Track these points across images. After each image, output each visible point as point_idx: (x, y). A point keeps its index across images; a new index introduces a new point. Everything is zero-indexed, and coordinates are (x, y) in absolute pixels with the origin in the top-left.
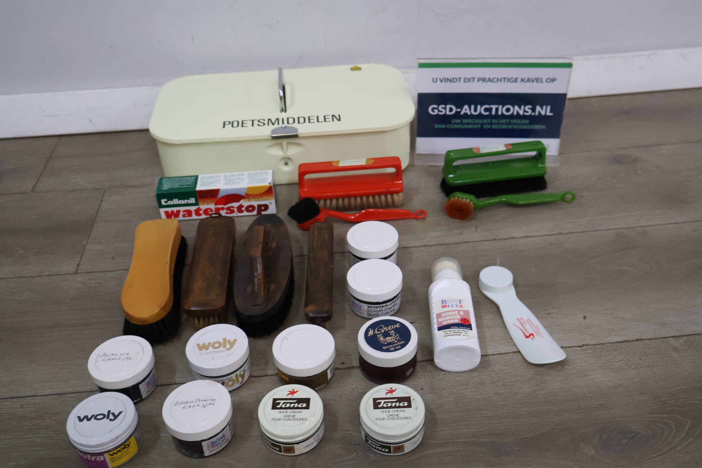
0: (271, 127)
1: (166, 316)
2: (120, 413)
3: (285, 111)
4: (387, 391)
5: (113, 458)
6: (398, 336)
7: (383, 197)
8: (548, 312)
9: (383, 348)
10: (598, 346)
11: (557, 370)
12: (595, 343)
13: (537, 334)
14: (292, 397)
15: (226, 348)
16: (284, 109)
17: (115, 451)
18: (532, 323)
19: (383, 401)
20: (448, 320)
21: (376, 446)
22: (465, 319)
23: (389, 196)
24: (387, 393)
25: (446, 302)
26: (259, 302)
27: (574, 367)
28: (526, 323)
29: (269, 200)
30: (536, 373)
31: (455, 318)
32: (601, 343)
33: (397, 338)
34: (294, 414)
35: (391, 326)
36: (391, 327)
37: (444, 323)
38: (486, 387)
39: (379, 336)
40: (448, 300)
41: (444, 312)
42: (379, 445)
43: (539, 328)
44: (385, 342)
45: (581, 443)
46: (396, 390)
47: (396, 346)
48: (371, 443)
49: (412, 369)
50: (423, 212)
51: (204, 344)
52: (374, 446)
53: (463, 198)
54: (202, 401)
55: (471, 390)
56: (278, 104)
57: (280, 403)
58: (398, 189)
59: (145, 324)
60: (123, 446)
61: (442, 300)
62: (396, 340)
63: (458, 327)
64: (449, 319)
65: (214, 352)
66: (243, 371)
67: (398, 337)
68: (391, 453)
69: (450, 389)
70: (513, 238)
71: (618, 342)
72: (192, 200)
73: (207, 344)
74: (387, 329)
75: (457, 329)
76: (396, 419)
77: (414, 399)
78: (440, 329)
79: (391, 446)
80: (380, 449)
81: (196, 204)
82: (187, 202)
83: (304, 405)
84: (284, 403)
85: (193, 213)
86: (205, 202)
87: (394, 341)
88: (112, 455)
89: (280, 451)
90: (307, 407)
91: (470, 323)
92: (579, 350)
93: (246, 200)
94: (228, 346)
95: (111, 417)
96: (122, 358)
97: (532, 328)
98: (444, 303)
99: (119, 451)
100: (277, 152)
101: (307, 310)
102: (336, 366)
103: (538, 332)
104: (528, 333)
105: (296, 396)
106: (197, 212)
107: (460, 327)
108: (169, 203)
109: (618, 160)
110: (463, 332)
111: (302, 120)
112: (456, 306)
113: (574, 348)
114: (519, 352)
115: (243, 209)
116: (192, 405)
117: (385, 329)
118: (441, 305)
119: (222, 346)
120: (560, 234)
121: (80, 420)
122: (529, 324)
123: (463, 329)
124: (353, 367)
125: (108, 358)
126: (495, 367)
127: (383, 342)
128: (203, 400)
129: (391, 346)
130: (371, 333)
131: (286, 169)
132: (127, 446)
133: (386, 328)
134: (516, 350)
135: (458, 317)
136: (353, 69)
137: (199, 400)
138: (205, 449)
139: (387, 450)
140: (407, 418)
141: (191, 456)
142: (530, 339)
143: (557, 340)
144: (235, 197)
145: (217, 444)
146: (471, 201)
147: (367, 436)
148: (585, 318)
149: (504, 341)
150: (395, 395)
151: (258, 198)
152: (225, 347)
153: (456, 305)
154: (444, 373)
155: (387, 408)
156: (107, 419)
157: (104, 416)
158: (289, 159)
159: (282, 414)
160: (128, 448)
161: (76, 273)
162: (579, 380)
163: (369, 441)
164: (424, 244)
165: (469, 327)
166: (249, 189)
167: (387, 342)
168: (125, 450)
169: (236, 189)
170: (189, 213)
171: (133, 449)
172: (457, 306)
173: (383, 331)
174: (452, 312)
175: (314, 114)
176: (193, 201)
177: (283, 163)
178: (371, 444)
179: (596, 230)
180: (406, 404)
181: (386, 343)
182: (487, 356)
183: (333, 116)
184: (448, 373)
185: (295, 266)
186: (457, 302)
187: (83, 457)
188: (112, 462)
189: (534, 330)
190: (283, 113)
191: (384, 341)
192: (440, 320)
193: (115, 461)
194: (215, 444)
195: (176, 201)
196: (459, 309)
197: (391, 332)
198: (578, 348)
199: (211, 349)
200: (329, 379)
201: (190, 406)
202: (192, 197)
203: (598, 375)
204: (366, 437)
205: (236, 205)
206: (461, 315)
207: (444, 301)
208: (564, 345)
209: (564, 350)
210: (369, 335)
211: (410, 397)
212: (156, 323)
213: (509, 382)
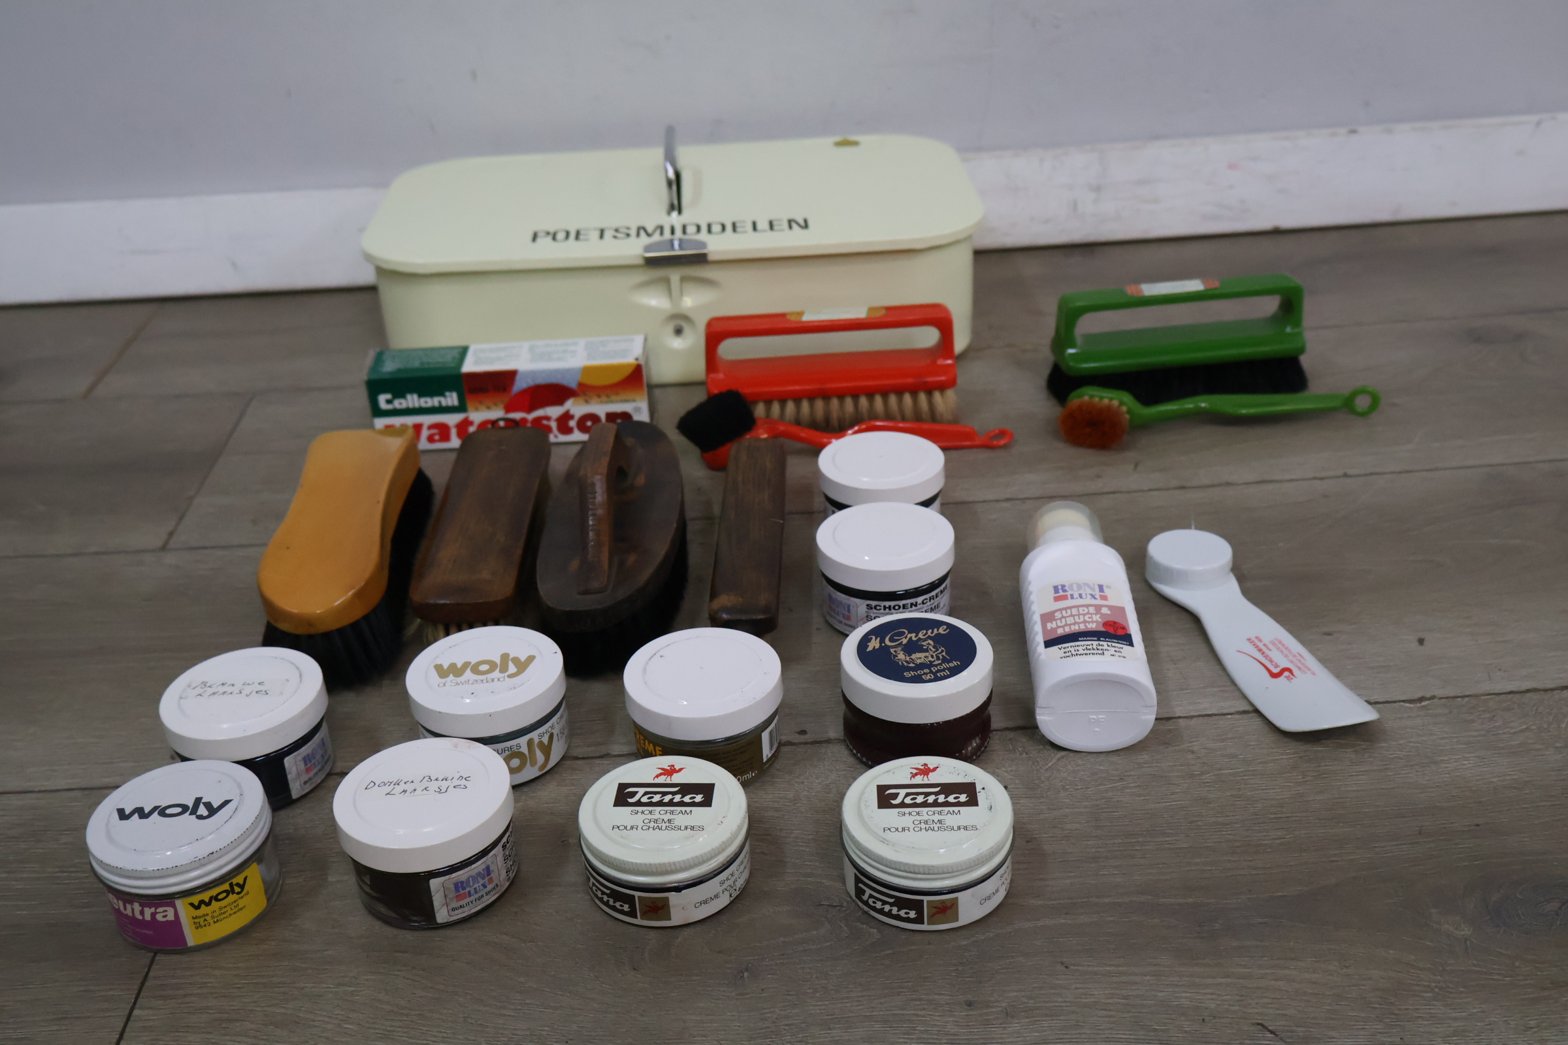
0: (644, 240)
1: (366, 618)
2: (226, 802)
3: (680, 212)
4: (915, 771)
5: (200, 917)
6: (942, 651)
7: (907, 398)
8: (1326, 630)
9: (905, 674)
10: (1459, 699)
11: (1354, 751)
12: (1452, 695)
13: (1300, 669)
14: (668, 781)
15: (507, 674)
16: (676, 202)
17: (205, 896)
18: (1287, 648)
19: (903, 792)
20: (1070, 625)
21: (884, 903)
22: (1115, 623)
23: (922, 397)
24: (914, 776)
25: (1066, 588)
26: (595, 584)
27: (1400, 744)
28: (1271, 646)
29: (634, 401)
30: (1301, 757)
31: (1090, 620)
32: (1467, 693)
33: (940, 655)
34: (671, 817)
35: (925, 632)
36: (927, 633)
37: (1060, 632)
38: (1172, 784)
39: (895, 652)
40: (1071, 586)
41: (1061, 610)
42: (892, 900)
43: (1303, 658)
44: (909, 663)
45: (1433, 910)
46: (938, 769)
47: (939, 671)
48: (871, 896)
49: (978, 740)
50: (1002, 433)
51: (453, 666)
52: (879, 905)
53: (1101, 398)
54: (437, 780)
55: (1134, 790)
56: (663, 194)
57: (637, 792)
58: (943, 378)
59: (312, 631)
60: (226, 886)
61: (1056, 585)
62: (938, 658)
63: (1096, 639)
64: (1073, 621)
65: (476, 681)
66: (549, 734)
67: (944, 654)
68: (923, 923)
69: (1077, 789)
70: (1228, 484)
71: (1511, 693)
72: (452, 399)
73: (459, 666)
74: (915, 637)
75: (1095, 643)
76: (936, 829)
77: (983, 789)
78: (1049, 644)
79: (922, 901)
80: (895, 910)
81: (461, 408)
82: (440, 402)
83: (699, 798)
84: (646, 793)
85: (454, 432)
86: (481, 403)
87: (934, 661)
88: (197, 907)
89: (632, 914)
90: (707, 802)
91: (1128, 632)
92: (1410, 708)
93: (580, 400)
94: (512, 669)
95: (202, 811)
96: (244, 693)
97: (1286, 656)
98: (1060, 591)
99: (216, 898)
100: (656, 301)
101: (716, 604)
102: (784, 738)
103: (1303, 664)
104: (1277, 666)
105: (677, 779)
106: (463, 426)
107: (1101, 639)
108: (399, 404)
109: (1477, 337)
110: (1109, 648)
111: (716, 228)
112: (1089, 597)
113: (1398, 704)
114: (1257, 711)
115: (572, 423)
116: (409, 787)
117: (911, 638)
118: (1052, 594)
119: (498, 670)
120: (1346, 475)
121: (123, 815)
122: (1278, 649)
123: (1109, 644)
124: (828, 741)
125: (210, 691)
126: (1194, 744)
127: (904, 662)
128: (440, 779)
129: (926, 671)
130: (874, 644)
131: (677, 343)
132: (237, 889)
133: (914, 635)
134: (1248, 708)
135: (1097, 618)
136: (839, 144)
137: (430, 778)
138: (437, 900)
139: (912, 914)
140: (966, 828)
141: (402, 922)
142: (1282, 678)
143: (1354, 687)
144: (553, 392)
145: (469, 892)
146: (1121, 403)
147: (862, 876)
148: (1421, 641)
149: (1216, 689)
150: (933, 778)
151: (608, 396)
152: (504, 669)
153: (1091, 595)
154: (1063, 753)
155: (915, 805)
156: (190, 814)
157: (185, 808)
158: (686, 318)
159: (640, 817)
160: (238, 893)
161: (164, 548)
162: (1417, 771)
163: (863, 892)
164: (1006, 496)
165: (1127, 639)
166: (587, 370)
167: (913, 663)
168: (232, 897)
169: (557, 371)
170: (443, 432)
171: (253, 902)
172: (1093, 597)
173: (905, 641)
174: (1081, 609)
175: (745, 217)
176: (453, 401)
177: (670, 328)
178: (871, 901)
179: (1437, 469)
180: (963, 798)
181: (912, 665)
182: (1172, 720)
183: (790, 222)
184: (1072, 754)
185: (689, 536)
186: (1093, 589)
187: (125, 912)
188: (197, 928)
189: (1292, 662)
190: (675, 214)
191: (907, 662)
192: (1049, 626)
193: (205, 925)
194: (464, 889)
195: (412, 401)
196: (1099, 602)
197: (927, 642)
198: (1408, 705)
199: (468, 674)
200: (765, 760)
201: (405, 791)
202: (451, 390)
203: (1466, 762)
204: (858, 880)
205: (554, 412)
206: (1103, 615)
207: (1060, 587)
208: (1374, 698)
209: (1374, 708)
210: (870, 649)
211: (975, 783)
212: (341, 631)
213: (1231, 774)
